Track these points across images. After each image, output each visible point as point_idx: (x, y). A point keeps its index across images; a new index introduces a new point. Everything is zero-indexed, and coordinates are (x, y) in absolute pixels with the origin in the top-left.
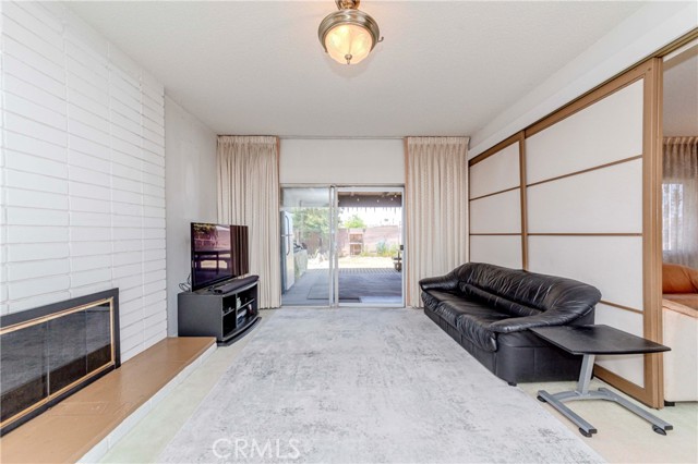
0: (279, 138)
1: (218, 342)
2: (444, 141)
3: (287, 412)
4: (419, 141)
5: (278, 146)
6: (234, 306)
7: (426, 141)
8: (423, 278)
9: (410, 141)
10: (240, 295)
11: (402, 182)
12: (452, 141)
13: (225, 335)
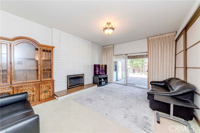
0: (114, 45)
1: (98, 86)
2: (164, 36)
3: (100, 96)
4: (153, 38)
5: (113, 47)
6: (101, 80)
7: (156, 37)
8: (151, 81)
9: (150, 38)
10: (103, 78)
11: (147, 51)
12: (167, 35)
13: (99, 85)
